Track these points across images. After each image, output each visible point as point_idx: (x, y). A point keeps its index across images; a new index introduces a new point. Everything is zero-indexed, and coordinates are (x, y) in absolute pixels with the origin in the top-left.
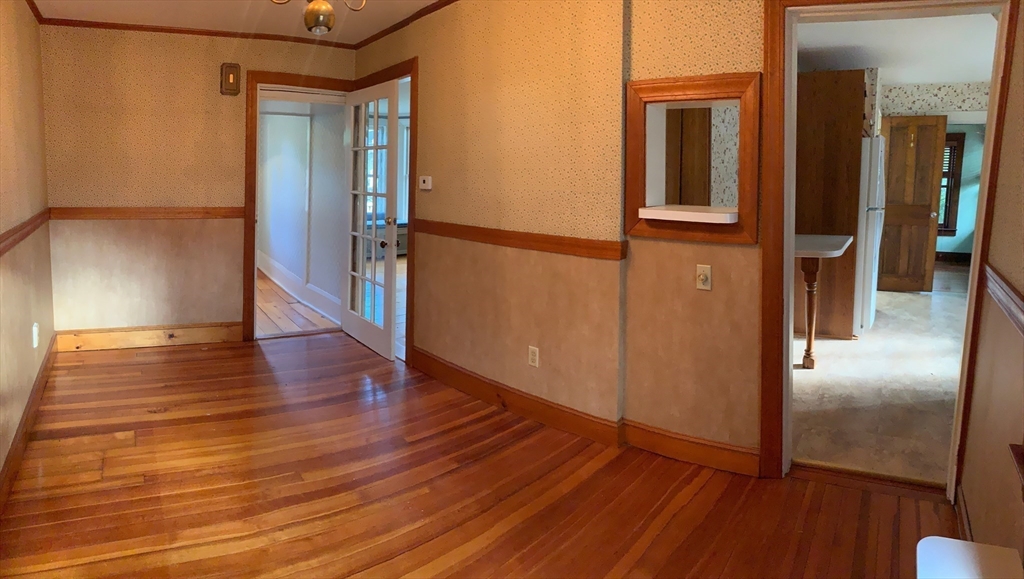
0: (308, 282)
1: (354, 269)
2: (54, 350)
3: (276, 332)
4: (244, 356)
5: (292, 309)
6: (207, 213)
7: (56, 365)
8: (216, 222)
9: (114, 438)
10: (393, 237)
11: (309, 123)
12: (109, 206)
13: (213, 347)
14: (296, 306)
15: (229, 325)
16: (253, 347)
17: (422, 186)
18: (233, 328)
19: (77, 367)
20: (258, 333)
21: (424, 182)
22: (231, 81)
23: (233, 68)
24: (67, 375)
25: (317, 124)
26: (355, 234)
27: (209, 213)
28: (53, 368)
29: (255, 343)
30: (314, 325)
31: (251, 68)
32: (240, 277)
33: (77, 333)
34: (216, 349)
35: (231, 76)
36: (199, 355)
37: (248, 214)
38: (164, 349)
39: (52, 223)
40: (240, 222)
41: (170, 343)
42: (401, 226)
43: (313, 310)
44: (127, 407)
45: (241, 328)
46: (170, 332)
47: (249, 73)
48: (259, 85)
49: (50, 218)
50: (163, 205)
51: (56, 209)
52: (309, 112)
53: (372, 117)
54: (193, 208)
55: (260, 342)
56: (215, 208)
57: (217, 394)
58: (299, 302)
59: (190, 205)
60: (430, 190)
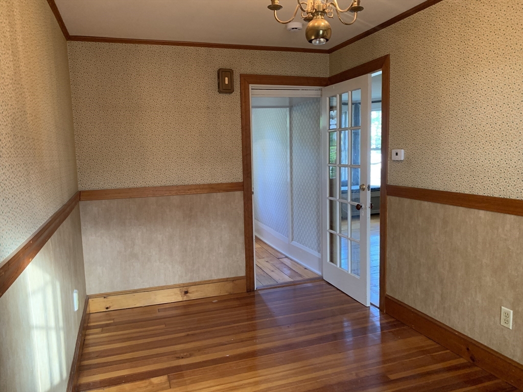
0: (292, 240)
1: (332, 227)
2: (88, 312)
3: (272, 283)
4: (247, 304)
5: (282, 263)
6: (212, 188)
7: (89, 325)
8: (219, 196)
9: (151, 383)
10: (366, 200)
11: (288, 113)
12: (130, 187)
13: (222, 299)
14: (285, 261)
15: (233, 280)
16: (254, 296)
17: (394, 157)
18: (237, 282)
19: (107, 325)
20: (257, 285)
21: (397, 154)
22: (227, 82)
23: (229, 72)
24: (102, 332)
25: (296, 114)
26: (332, 198)
27: (213, 188)
28: (89, 328)
29: (256, 293)
30: (300, 275)
31: (243, 72)
32: (241, 239)
33: (105, 296)
34: (225, 301)
35: (226, 78)
36: (211, 307)
37: (245, 187)
38: (180, 304)
39: (81, 204)
40: (239, 195)
41: (185, 298)
42: (374, 190)
43: (298, 263)
44: (158, 355)
45: (244, 281)
46: (185, 289)
47: (241, 76)
48: (250, 85)
49: (80, 200)
50: (175, 183)
51: (84, 192)
52: (288, 104)
53: (346, 104)
54: (200, 185)
55: (261, 292)
56: (218, 184)
57: (232, 338)
58: (286, 257)
59: (198, 182)
60: (401, 161)
